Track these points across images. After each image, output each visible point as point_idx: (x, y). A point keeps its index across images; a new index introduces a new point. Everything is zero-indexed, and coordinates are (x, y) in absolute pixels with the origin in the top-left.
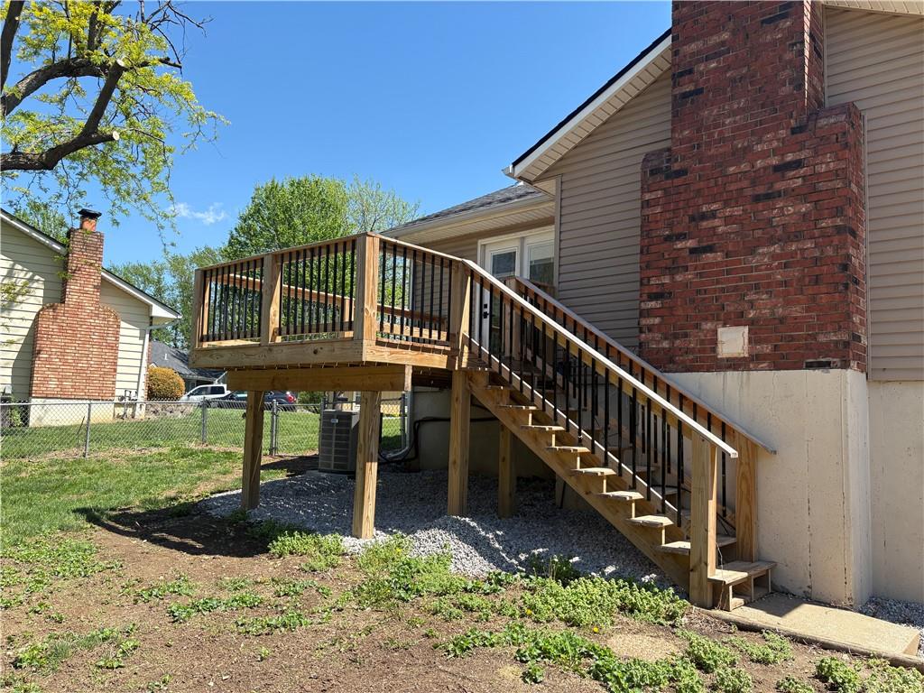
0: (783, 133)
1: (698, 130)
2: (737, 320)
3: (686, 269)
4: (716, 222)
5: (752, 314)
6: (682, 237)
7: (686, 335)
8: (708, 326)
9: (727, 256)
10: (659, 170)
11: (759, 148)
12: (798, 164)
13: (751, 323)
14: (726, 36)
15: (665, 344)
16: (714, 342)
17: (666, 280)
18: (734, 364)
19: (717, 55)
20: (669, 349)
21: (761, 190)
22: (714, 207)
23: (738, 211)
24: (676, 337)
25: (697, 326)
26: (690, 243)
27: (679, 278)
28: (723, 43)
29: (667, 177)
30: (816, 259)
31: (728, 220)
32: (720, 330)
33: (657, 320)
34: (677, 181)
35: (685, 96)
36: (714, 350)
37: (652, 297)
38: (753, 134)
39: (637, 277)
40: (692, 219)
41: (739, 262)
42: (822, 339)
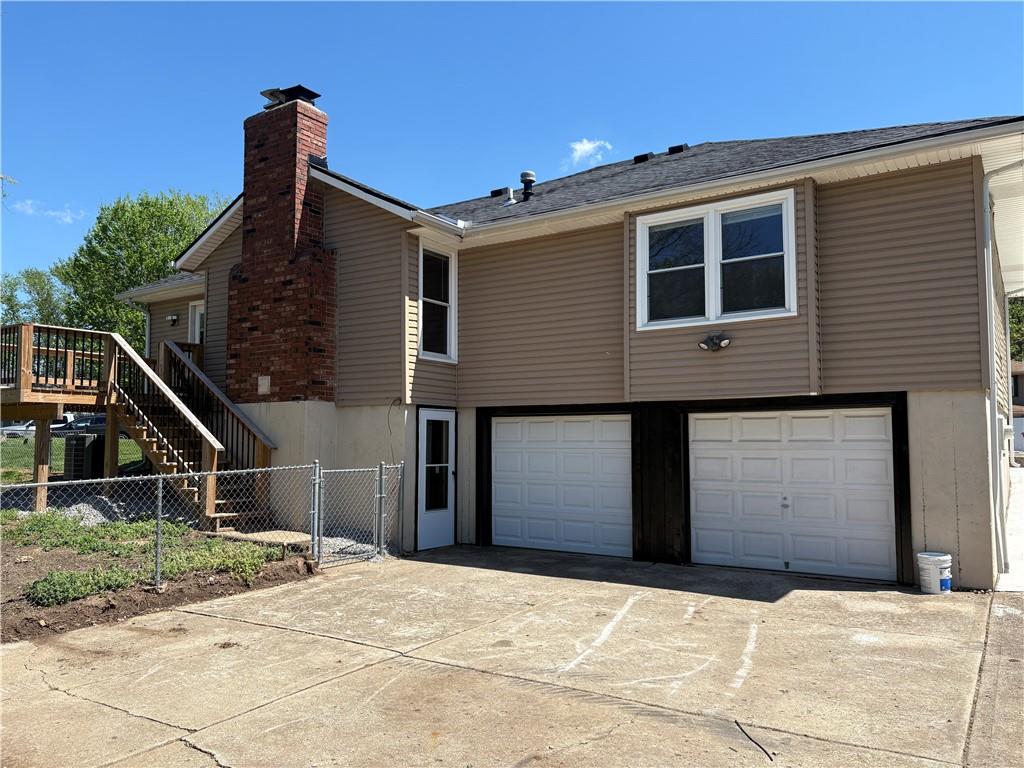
0: (286, 263)
1: (253, 255)
2: (265, 372)
3: (247, 340)
4: (259, 313)
5: (272, 369)
6: (245, 320)
7: (245, 381)
8: (254, 375)
9: (263, 333)
10: (237, 278)
11: (277, 270)
12: (290, 282)
13: (272, 374)
14: (265, 199)
15: (237, 386)
16: (257, 385)
17: (238, 346)
18: (265, 398)
19: (263, 209)
20: (238, 389)
21: (277, 295)
22: (259, 303)
23: (267, 306)
24: (242, 381)
25: (250, 376)
26: (248, 324)
27: (243, 345)
28: (263, 203)
29: (240, 282)
30: (297, 338)
31: (265, 312)
32: (260, 378)
33: (234, 371)
34: (244, 285)
35: (248, 231)
36: (257, 390)
37: (233, 356)
38: (275, 261)
39: (226, 343)
40: (249, 309)
41: (269, 338)
42: (298, 383)
